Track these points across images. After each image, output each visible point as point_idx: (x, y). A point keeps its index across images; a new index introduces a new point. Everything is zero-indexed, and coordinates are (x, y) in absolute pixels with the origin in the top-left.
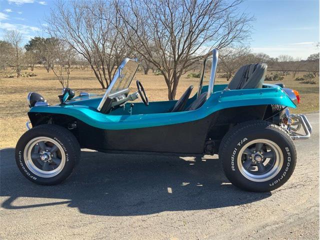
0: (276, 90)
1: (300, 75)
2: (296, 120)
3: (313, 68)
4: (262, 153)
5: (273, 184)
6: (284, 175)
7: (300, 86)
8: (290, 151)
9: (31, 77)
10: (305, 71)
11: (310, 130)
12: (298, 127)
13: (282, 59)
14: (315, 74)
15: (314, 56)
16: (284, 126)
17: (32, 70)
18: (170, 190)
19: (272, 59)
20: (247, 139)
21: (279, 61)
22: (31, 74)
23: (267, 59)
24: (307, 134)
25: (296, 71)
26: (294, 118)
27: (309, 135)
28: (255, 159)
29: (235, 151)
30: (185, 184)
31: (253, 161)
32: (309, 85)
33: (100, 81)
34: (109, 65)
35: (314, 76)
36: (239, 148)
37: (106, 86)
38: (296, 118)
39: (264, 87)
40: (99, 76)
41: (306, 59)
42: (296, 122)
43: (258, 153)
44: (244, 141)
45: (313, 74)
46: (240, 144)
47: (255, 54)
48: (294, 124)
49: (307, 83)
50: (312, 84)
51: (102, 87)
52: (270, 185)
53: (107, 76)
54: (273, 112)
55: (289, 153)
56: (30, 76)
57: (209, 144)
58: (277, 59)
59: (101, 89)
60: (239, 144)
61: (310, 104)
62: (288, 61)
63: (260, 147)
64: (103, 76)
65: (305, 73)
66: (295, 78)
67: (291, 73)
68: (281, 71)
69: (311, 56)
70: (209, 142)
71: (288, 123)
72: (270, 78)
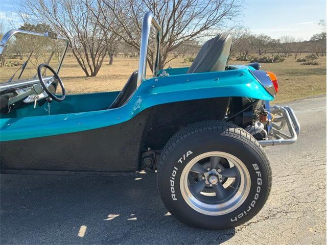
0: (240, 73)
1: (302, 56)
2: (280, 115)
3: (316, 48)
4: (219, 171)
5: (236, 219)
6: (253, 206)
7: (301, 68)
8: (261, 170)
9: (16, 67)
10: (308, 52)
11: (297, 129)
12: (282, 124)
13: (284, 40)
14: (317, 55)
15: (318, 36)
16: (259, 124)
17: (21, 59)
18: (83, 230)
19: (274, 40)
20: (191, 153)
21: (282, 42)
22: (16, 63)
23: (269, 41)
24: (293, 136)
25: (298, 52)
26: (277, 111)
27: (296, 138)
28: (208, 181)
29: (174, 171)
30: (111, 217)
31: (207, 182)
32: (311, 67)
33: (83, 68)
34: (91, 51)
35: (317, 56)
36: (181, 167)
37: (90, 74)
38: (279, 111)
39: (228, 68)
40: (82, 63)
41: (308, 40)
42: (279, 117)
43: (214, 170)
44: (188, 155)
45: (315, 54)
46: (182, 160)
47: (256, 35)
48: (276, 120)
49: (309, 64)
50: (314, 65)
51: (86, 75)
52: (232, 220)
53: (91, 63)
54: (243, 105)
55: (258, 173)
56: (15, 65)
57: (147, 157)
58: (279, 40)
59: (85, 77)
60: (180, 161)
61: (310, 87)
62: (289, 42)
63: (216, 162)
64: (86, 63)
65: (307, 54)
66: (297, 60)
67: (293, 54)
68: (283, 52)
69: (314, 35)
70: (147, 154)
71: (267, 120)
72: (271, 60)
